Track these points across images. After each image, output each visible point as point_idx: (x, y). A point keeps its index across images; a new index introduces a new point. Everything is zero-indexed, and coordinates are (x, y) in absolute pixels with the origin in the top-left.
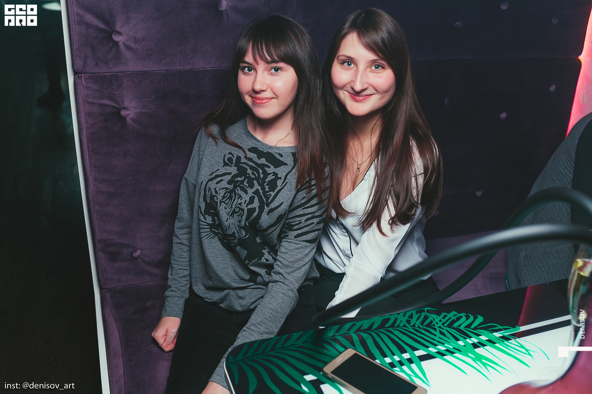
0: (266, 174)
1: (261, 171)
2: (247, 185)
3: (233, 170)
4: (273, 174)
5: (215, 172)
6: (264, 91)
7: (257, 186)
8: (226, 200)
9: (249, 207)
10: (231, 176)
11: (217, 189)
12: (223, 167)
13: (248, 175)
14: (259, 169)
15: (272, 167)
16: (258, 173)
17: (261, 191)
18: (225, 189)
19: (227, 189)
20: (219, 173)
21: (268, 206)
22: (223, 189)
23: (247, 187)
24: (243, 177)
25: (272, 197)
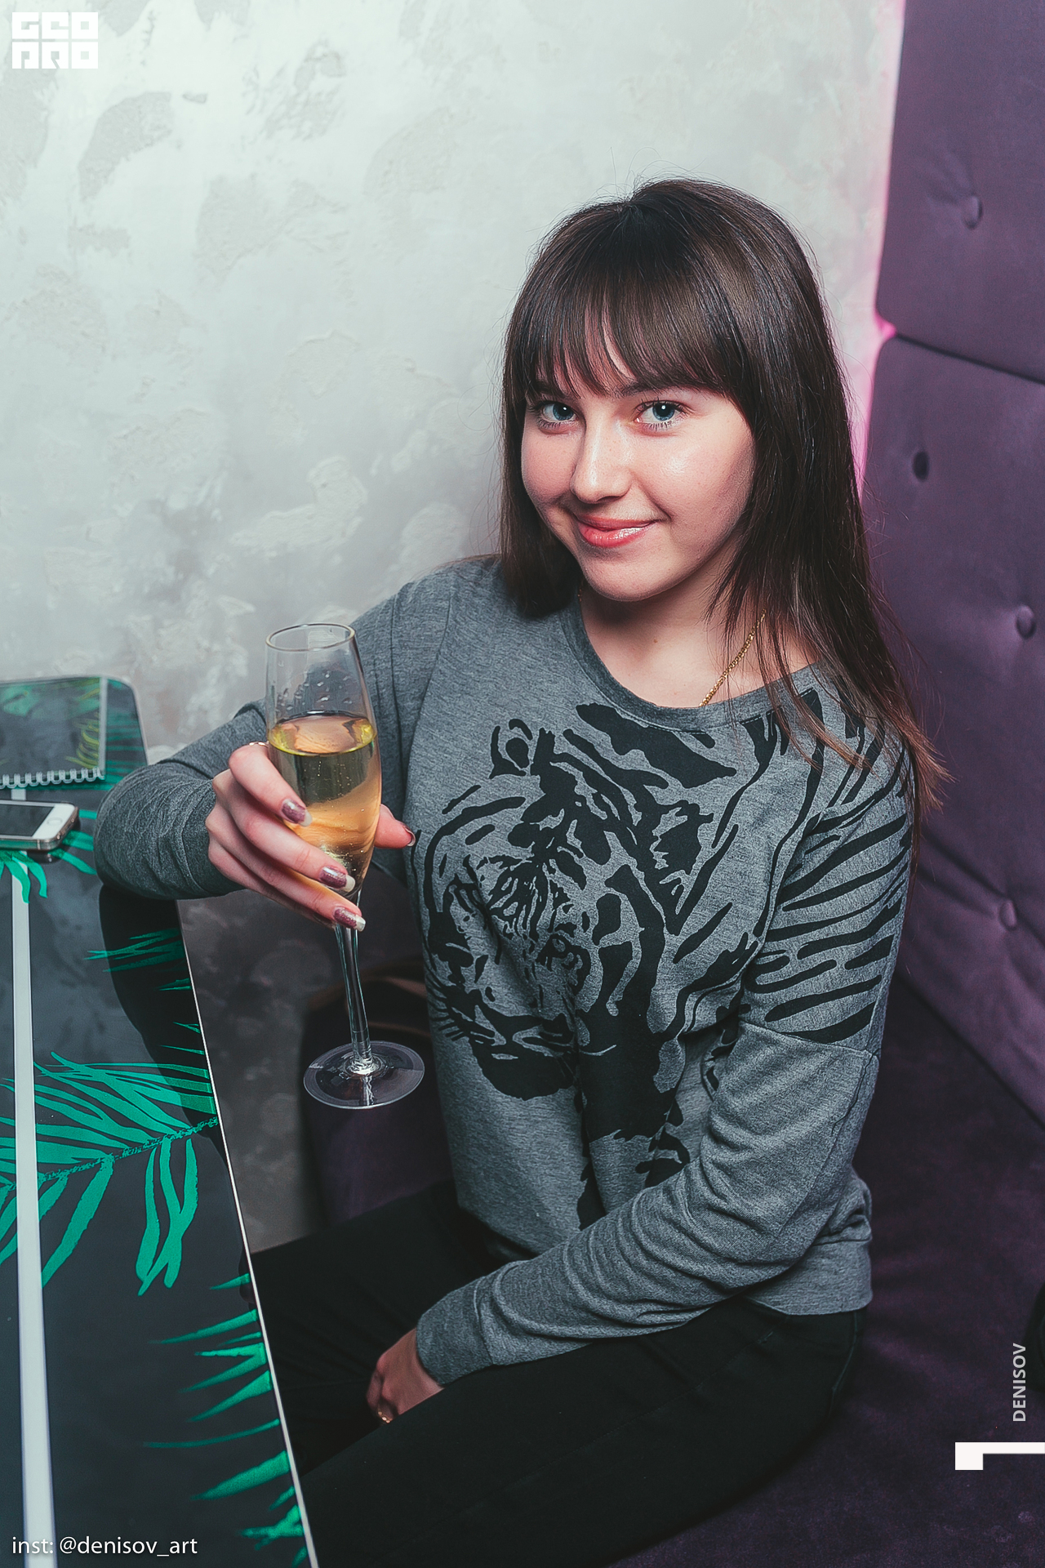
0: (653, 812)
1: (630, 798)
2: (578, 844)
3: (529, 787)
4: (678, 809)
5: (464, 797)
6: (614, 499)
7: (620, 856)
8: (506, 905)
9: (607, 941)
10: (521, 810)
11: (475, 863)
12: (491, 777)
13: (579, 804)
14: (621, 788)
15: (674, 783)
16: (622, 804)
17: (640, 875)
18: (500, 863)
19: (507, 861)
20: (478, 800)
21: (675, 931)
22: (494, 860)
23: (580, 856)
24: (562, 813)
25: (685, 895)
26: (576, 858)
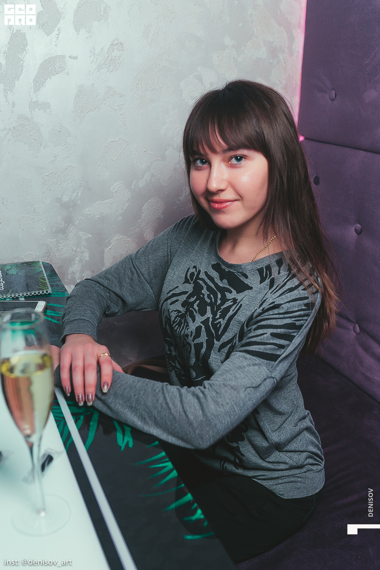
0: (224, 300)
1: (219, 296)
3: (189, 288)
4: (232, 300)
5: (173, 290)
7: (209, 314)
8: (175, 326)
9: (196, 341)
10: (186, 295)
11: (171, 311)
12: (183, 284)
13: (202, 296)
14: (218, 292)
15: (234, 292)
16: (216, 298)
17: (211, 320)
18: (177, 312)
19: (179, 311)
20: (177, 291)
21: (218, 340)
22: (175, 311)
23: (196, 312)
24: (195, 297)
25: (222, 327)
26: (195, 312)
